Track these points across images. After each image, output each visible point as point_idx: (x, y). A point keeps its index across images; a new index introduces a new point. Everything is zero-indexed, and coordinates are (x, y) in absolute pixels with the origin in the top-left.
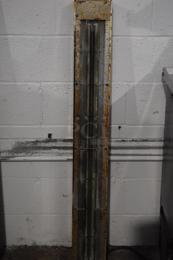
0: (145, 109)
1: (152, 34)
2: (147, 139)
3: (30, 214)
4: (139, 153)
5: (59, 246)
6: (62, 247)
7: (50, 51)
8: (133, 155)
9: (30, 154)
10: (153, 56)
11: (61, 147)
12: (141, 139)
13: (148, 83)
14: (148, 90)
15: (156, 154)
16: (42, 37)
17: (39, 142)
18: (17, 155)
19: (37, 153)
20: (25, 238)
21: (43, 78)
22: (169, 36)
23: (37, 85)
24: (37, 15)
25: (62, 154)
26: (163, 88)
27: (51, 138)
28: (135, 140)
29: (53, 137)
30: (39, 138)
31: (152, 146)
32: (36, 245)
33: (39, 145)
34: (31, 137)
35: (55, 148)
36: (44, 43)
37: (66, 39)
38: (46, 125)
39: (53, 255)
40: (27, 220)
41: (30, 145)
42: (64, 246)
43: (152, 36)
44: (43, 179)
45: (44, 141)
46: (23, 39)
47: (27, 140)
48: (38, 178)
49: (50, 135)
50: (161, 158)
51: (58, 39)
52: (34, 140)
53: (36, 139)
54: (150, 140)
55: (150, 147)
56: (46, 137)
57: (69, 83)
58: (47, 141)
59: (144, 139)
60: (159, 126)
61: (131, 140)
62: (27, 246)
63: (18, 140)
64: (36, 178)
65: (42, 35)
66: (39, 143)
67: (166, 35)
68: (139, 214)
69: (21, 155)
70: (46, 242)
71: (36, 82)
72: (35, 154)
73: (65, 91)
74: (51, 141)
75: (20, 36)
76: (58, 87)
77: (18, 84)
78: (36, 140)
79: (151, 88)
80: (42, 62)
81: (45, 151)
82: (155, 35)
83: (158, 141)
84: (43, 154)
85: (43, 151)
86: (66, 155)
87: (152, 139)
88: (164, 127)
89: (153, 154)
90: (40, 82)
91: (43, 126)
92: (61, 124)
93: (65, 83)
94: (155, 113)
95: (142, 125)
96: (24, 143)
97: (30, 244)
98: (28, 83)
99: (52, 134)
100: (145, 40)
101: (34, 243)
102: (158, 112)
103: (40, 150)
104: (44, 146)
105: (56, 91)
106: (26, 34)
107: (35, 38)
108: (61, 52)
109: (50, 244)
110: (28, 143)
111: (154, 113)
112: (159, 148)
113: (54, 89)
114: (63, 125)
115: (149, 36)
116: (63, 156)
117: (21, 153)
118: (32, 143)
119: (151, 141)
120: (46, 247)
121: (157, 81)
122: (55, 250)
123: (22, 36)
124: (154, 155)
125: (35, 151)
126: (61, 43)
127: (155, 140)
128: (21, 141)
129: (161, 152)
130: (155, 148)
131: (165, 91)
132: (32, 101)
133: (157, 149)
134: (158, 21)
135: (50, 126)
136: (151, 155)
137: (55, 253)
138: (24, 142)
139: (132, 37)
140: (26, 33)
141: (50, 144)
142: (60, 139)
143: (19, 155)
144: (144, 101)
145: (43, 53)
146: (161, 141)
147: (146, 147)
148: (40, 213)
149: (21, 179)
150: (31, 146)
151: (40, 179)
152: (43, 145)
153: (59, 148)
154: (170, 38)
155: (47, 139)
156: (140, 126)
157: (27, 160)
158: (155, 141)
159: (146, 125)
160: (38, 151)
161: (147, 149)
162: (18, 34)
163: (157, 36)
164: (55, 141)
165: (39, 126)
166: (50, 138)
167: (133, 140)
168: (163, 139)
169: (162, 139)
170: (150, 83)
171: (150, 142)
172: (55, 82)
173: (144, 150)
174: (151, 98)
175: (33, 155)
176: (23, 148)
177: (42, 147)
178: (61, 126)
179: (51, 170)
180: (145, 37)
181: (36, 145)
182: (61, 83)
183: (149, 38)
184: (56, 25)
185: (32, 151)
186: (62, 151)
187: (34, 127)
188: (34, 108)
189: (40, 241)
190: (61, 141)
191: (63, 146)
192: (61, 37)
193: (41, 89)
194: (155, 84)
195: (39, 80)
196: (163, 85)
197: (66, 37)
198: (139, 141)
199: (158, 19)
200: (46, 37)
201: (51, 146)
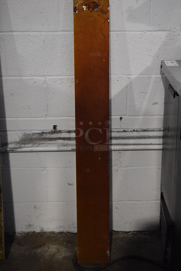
0: (145, 100)
1: (150, 29)
2: (147, 130)
3: (37, 202)
4: (140, 143)
5: (66, 232)
6: (68, 232)
7: (54, 46)
8: (134, 144)
9: (36, 145)
10: (151, 50)
11: (65, 138)
12: (141, 129)
13: (147, 76)
14: (147, 82)
15: (156, 143)
17: (45, 133)
18: (24, 146)
19: (43, 144)
20: (33, 225)
21: (48, 72)
22: (166, 30)
23: (42, 79)
24: (41, 13)
25: (67, 144)
26: (162, 80)
28: (136, 130)
29: (58, 128)
30: (44, 129)
31: (152, 136)
32: (43, 231)
33: (44, 136)
34: (38, 129)
35: (60, 138)
36: (48, 39)
37: (69, 35)
38: (52, 117)
39: (60, 240)
40: (35, 207)
41: (36, 137)
42: (70, 232)
43: (150, 31)
44: (49, 168)
45: (49, 132)
46: (28, 35)
47: (33, 132)
48: (44, 168)
49: (55, 127)
50: (161, 147)
51: (61, 35)
52: (40, 132)
54: (150, 130)
55: (150, 137)
56: (51, 128)
57: (72, 77)
58: (52, 132)
59: (145, 129)
60: (159, 117)
61: (132, 130)
62: (35, 232)
63: (25, 132)
64: (43, 168)
65: (46, 32)
66: (45, 134)
67: (163, 30)
68: (141, 201)
69: (27, 146)
70: (53, 229)
71: (40, 76)
73: (69, 85)
74: (56, 133)
75: (24, 33)
76: (62, 81)
77: (23, 78)
78: (42, 131)
79: (150, 80)
80: (47, 57)
81: (51, 142)
82: (153, 29)
83: (158, 131)
84: (49, 145)
85: (48, 142)
86: (70, 145)
87: (152, 129)
88: (163, 117)
89: (153, 143)
90: (45, 76)
91: (48, 118)
92: (66, 116)
93: (68, 77)
94: (155, 104)
95: (142, 116)
96: (30, 135)
97: (38, 230)
98: (33, 77)
99: (57, 125)
100: (144, 35)
101: (42, 229)
102: (157, 103)
103: (46, 141)
104: (50, 137)
105: (60, 85)
106: (30, 31)
107: (39, 34)
108: (64, 47)
109: (57, 230)
110: (34, 134)
111: (153, 104)
112: (159, 137)
113: (58, 82)
114: (68, 117)
115: (147, 31)
116: (68, 146)
117: (28, 144)
118: (38, 135)
119: (151, 131)
120: (53, 233)
121: (155, 73)
122: (62, 236)
123: (28, 33)
125: (41, 142)
126: (64, 38)
127: (155, 130)
128: (28, 132)
129: (161, 141)
130: (155, 137)
131: (163, 83)
132: (37, 94)
133: (156, 138)
134: (155, 16)
135: (55, 118)
136: (151, 144)
137: (62, 238)
138: (30, 134)
139: (131, 32)
141: (55, 135)
142: (64, 130)
143: (26, 146)
144: (143, 93)
145: (47, 48)
146: (160, 131)
147: (147, 137)
148: (47, 201)
149: (29, 169)
150: (38, 137)
151: (46, 168)
152: (48, 136)
153: (64, 139)
154: (168, 32)
155: (52, 130)
156: (140, 117)
157: (33, 150)
158: (154, 131)
159: (146, 116)
160: (44, 142)
161: (147, 139)
162: (23, 31)
163: (155, 31)
164: (60, 132)
165: (45, 118)
166: (55, 130)
167: (134, 130)
168: (162, 129)
169: (161, 129)
170: (149, 76)
171: (150, 132)
172: (59, 76)
173: (144, 139)
174: (150, 90)
176: (30, 139)
177: (48, 138)
178: (66, 118)
179: (56, 160)
180: (144, 32)
181: (42, 137)
182: (65, 77)
183: (147, 33)
184: (59, 22)
185: (38, 142)
186: (66, 142)
187: (39, 119)
188: (39, 101)
189: (47, 228)
190: (66, 132)
191: (68, 137)
192: (64, 33)
193: (46, 83)
194: (154, 76)
195: (44, 74)
196: (162, 77)
197: (69, 33)
198: (140, 131)
199: (156, 14)
200: (49, 33)
201: (56, 137)
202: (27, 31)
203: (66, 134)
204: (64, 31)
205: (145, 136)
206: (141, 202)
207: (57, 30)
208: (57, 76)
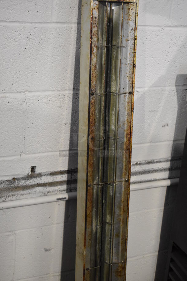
0: (154, 122)
1: (170, 24)
2: (153, 161)
7: (42, 46)
9: (3, 199)
10: (168, 52)
11: (47, 183)
12: (146, 161)
13: (160, 88)
14: (159, 97)
15: (161, 178)
16: (32, 25)
17: (17, 179)
19: (13, 196)
21: (29, 86)
23: (20, 96)
25: (48, 192)
26: (176, 94)
27: (35, 172)
28: (139, 163)
29: (37, 171)
30: (17, 174)
31: (158, 169)
33: (16, 184)
34: (6, 174)
35: (39, 185)
36: (34, 34)
37: (65, 29)
38: (27, 154)
41: (4, 186)
43: (170, 26)
44: (19, 231)
45: (24, 178)
46: (4, 28)
48: (12, 231)
49: (33, 169)
51: (53, 28)
52: (10, 178)
53: (13, 175)
54: (155, 161)
55: (155, 170)
56: (28, 171)
57: (64, 93)
58: (28, 177)
59: (150, 160)
60: (167, 143)
61: (135, 163)
64: (10, 232)
65: (31, 23)
66: (16, 181)
67: (185, 25)
68: (136, 256)
71: (18, 92)
72: (10, 198)
73: (58, 104)
74: (34, 177)
76: (49, 99)
78: (13, 177)
79: (163, 94)
80: (30, 63)
81: (25, 192)
82: (173, 24)
83: (164, 161)
84: (22, 197)
85: (21, 192)
86: (53, 193)
87: (158, 160)
88: (172, 143)
89: (157, 179)
90: (24, 92)
91: (24, 156)
92: (50, 151)
93: (58, 93)
94: (165, 126)
95: (148, 143)
98: (7, 95)
99: (36, 166)
100: (161, 32)
102: (167, 125)
103: (17, 191)
104: (24, 184)
105: (46, 105)
106: (8, 21)
107: (21, 26)
108: (56, 48)
111: (163, 127)
112: (165, 170)
113: (44, 101)
114: (52, 152)
115: (166, 26)
116: (49, 195)
118: (7, 183)
119: (157, 162)
121: (170, 85)
123: (3, 24)
124: (159, 180)
125: (10, 194)
126: (58, 34)
127: (161, 160)
129: (166, 174)
130: (161, 170)
131: (177, 97)
132: (11, 121)
133: (162, 172)
134: (178, 6)
135: (34, 156)
136: (155, 180)
139: (147, 28)
140: (8, 19)
141: (32, 181)
142: (46, 172)
144: (153, 112)
145: (31, 49)
146: (167, 161)
147: (151, 171)
150: (6, 186)
151: (16, 232)
152: (22, 183)
153: (44, 185)
155: (28, 174)
156: (146, 145)
158: (160, 162)
159: (153, 143)
160: (15, 193)
161: (152, 173)
163: (175, 26)
164: (40, 175)
165: (18, 157)
166: (32, 173)
168: (170, 159)
169: (168, 159)
170: (162, 88)
171: (155, 164)
172: (45, 91)
173: (148, 174)
174: (161, 108)
175: (7, 200)
177: (21, 186)
178: (50, 154)
179: (31, 218)
180: (162, 27)
181: (11, 185)
182: (53, 93)
183: (166, 29)
184: (52, 8)
185: (6, 194)
186: (48, 189)
187: (11, 158)
188: (13, 131)
190: (48, 175)
191: (50, 181)
192: (59, 25)
193: (25, 103)
194: (167, 88)
195: (23, 89)
196: (177, 89)
197: (65, 25)
198: (143, 164)
199: (178, 3)
200: (37, 25)
201: (32, 183)
203: (49, 177)
204: (58, 23)
205: (149, 170)
206: (136, 258)
207: (49, 21)
208: (42, 91)
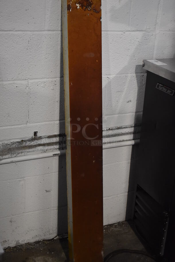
0: (121, 99)
1: (129, 29)
2: (121, 127)
3: (13, 215)
5: (42, 241)
6: (44, 240)
7: (39, 47)
8: (110, 143)
9: (15, 155)
10: (129, 49)
11: (45, 144)
12: (116, 127)
13: (124, 75)
14: (124, 81)
15: (128, 139)
16: (31, 33)
17: (25, 141)
18: (2, 158)
19: (22, 153)
20: (8, 240)
21: (31, 75)
22: (143, 31)
23: (24, 82)
24: (26, 10)
25: (47, 150)
26: (136, 79)
27: (37, 135)
28: (111, 128)
29: (39, 135)
30: (24, 137)
31: (125, 133)
32: (19, 244)
33: (24, 144)
34: (16, 138)
35: (40, 145)
36: (33, 39)
37: (54, 35)
38: (32, 123)
39: (41, 250)
40: (11, 221)
41: (15, 146)
42: (46, 239)
43: (129, 31)
44: (27, 178)
45: (29, 140)
46: (12, 35)
47: (12, 141)
48: (23, 178)
49: (35, 133)
50: (133, 142)
51: (46, 34)
52: (19, 140)
53: (21, 138)
54: (123, 127)
55: (123, 134)
56: (32, 135)
57: (55, 79)
58: (32, 139)
59: (119, 127)
60: (132, 114)
61: (108, 129)
62: (11, 247)
63: (3, 142)
64: (21, 178)
65: (31, 31)
66: (24, 142)
67: (140, 30)
69: (6, 158)
70: (29, 240)
71: (23, 80)
72: (20, 154)
73: (52, 88)
74: (37, 139)
75: (8, 32)
76: (45, 84)
77: (5, 83)
78: (21, 139)
79: (126, 79)
80: (31, 59)
81: (30, 150)
82: (132, 29)
83: (129, 127)
84: (28, 153)
85: (28, 150)
86: (50, 151)
87: (124, 126)
88: (135, 114)
89: (125, 140)
90: (27, 80)
91: (29, 125)
92: (46, 121)
93: (51, 79)
94: (129, 102)
95: (117, 114)
96: (9, 145)
97: (13, 244)
98: (15, 82)
99: (37, 132)
100: (123, 35)
101: (18, 242)
102: (131, 101)
103: (25, 149)
104: (30, 145)
105: (43, 88)
106: (14, 30)
107: (23, 34)
108: (49, 48)
109: (32, 241)
110: (13, 143)
111: (127, 102)
112: (130, 133)
113: (41, 86)
114: (48, 121)
115: (126, 31)
116: (47, 152)
117: (6, 155)
118: (17, 144)
119: (124, 128)
120: (29, 244)
122: (40, 245)
123: (11, 32)
124: (126, 141)
125: (20, 151)
126: (50, 38)
127: (127, 126)
128: (6, 142)
129: (131, 137)
130: (127, 134)
131: (137, 81)
132: (19, 100)
133: (128, 135)
134: (134, 17)
135: (36, 124)
136: (123, 141)
137: (41, 248)
138: (9, 143)
139: (113, 32)
140: (15, 29)
141: (35, 142)
142: (45, 136)
143: (4, 157)
144: (120, 92)
145: (31, 49)
146: (131, 127)
147: (120, 134)
148: (24, 213)
149: (7, 181)
150: (17, 146)
151: (25, 178)
152: (28, 144)
153: (44, 145)
154: (143, 32)
155: (32, 137)
157: (14, 161)
158: (127, 127)
159: (121, 114)
160: (24, 151)
161: (121, 136)
162: (7, 30)
163: (134, 31)
164: (40, 138)
165: (25, 125)
166: (35, 137)
167: (109, 129)
168: (134, 125)
169: (132, 125)
170: (126, 75)
171: (123, 129)
172: (42, 78)
173: (118, 137)
174: (126, 89)
175: (18, 155)
176: (8, 149)
177: (27, 146)
178: (47, 123)
179: (35, 168)
180: (124, 32)
181: (21, 145)
182: (48, 80)
183: (127, 33)
184: (45, 20)
185: (17, 151)
186: (46, 148)
187: (19, 126)
188: (20, 107)
189: (22, 240)
190: (46, 138)
191: (48, 142)
192: (50, 32)
193: (28, 87)
194: (129, 75)
195: (27, 78)
196: (136, 75)
197: (54, 32)
198: (114, 129)
199: (135, 15)
200: (35, 33)
201: (36, 144)
202: (11, 30)
203: (47, 139)
204: (49, 30)
205: (118, 134)
206: (112, 197)
207: (43, 30)
208: (40, 79)
